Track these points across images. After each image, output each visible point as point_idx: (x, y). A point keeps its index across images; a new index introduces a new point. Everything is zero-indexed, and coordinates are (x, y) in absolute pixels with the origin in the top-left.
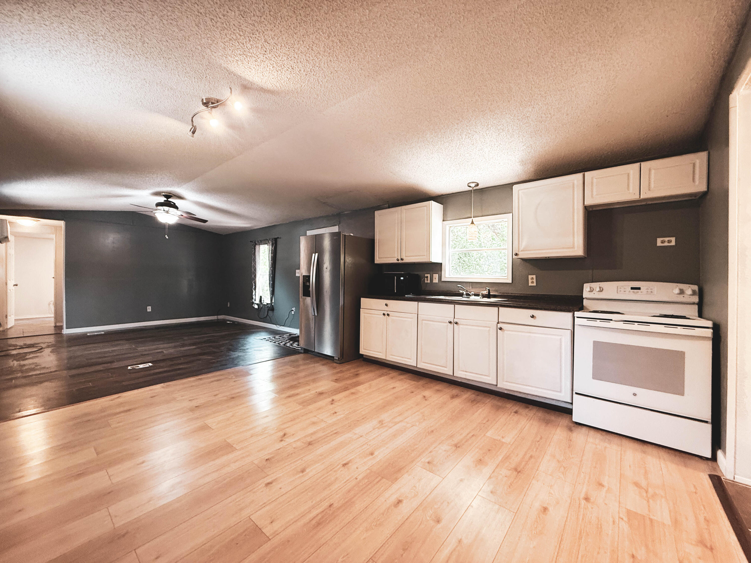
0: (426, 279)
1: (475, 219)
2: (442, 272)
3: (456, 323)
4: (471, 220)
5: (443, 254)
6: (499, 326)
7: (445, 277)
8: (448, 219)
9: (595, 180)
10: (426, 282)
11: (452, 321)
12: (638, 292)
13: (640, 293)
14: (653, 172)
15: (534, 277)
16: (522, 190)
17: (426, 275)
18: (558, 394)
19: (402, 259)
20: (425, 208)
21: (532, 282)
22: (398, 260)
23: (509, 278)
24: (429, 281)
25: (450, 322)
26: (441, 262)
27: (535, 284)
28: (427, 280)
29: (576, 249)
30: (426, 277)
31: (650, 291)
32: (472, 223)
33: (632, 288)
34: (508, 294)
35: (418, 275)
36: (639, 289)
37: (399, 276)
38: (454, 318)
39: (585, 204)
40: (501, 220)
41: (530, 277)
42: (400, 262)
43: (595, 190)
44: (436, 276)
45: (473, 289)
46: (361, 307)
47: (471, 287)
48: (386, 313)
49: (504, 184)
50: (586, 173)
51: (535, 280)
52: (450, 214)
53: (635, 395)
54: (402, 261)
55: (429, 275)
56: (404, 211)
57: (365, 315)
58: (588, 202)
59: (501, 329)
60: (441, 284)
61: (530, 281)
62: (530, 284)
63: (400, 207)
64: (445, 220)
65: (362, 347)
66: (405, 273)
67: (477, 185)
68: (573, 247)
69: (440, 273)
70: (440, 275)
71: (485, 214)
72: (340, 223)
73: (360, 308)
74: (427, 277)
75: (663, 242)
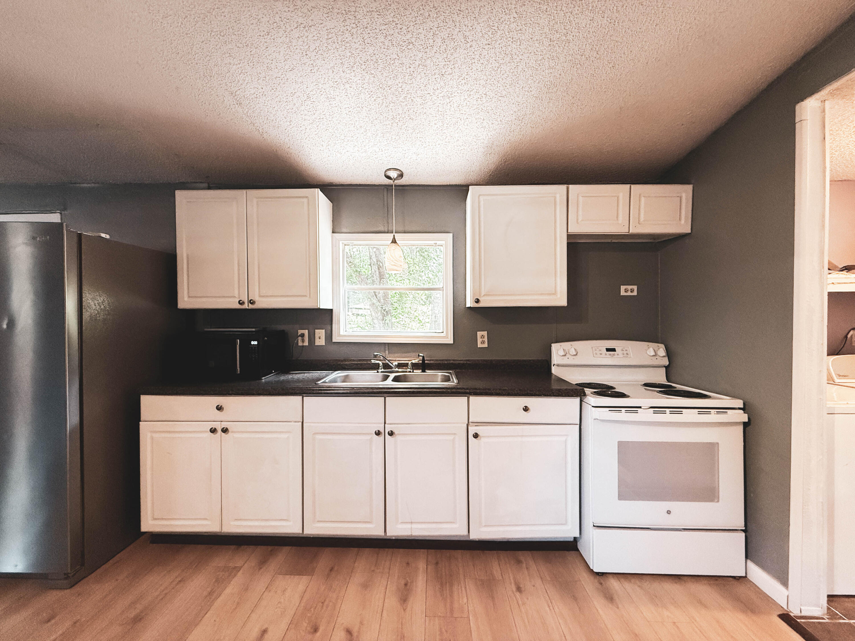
0: (300, 338)
1: (398, 236)
2: (333, 325)
3: (391, 434)
4: (392, 237)
5: (335, 293)
6: (472, 430)
7: (339, 335)
8: (344, 230)
9: (581, 199)
10: (300, 344)
11: (382, 431)
12: (614, 355)
13: (616, 356)
14: (643, 200)
15: (485, 333)
16: (484, 195)
17: (300, 332)
18: (564, 528)
19: (252, 302)
20: (305, 200)
21: (483, 342)
22: (241, 303)
23: (449, 337)
24: (306, 344)
25: (378, 433)
26: (331, 308)
27: (486, 345)
28: (303, 341)
29: (559, 296)
30: (300, 336)
31: (625, 352)
32: (394, 241)
33: (608, 350)
34: (449, 362)
35: (283, 331)
36: (614, 350)
37: (246, 339)
38: (385, 423)
39: (569, 231)
40: (433, 242)
41: (479, 334)
42: (246, 306)
43: (580, 213)
44: (320, 335)
45: (390, 355)
46: (142, 418)
47: (387, 352)
48: (219, 426)
49: (441, 184)
50: (570, 186)
51: (486, 339)
52: (345, 221)
53: (669, 512)
54: (251, 306)
55: (306, 332)
56: (255, 200)
57: (155, 435)
58: (574, 229)
59: (476, 436)
60: (332, 348)
61: (479, 340)
62: (480, 345)
63: (244, 191)
64: (336, 230)
65: (149, 512)
66: (257, 329)
67: (401, 175)
68: (555, 294)
69: (330, 328)
70: (329, 332)
71: (410, 230)
72: (65, 209)
73: (139, 420)
74: (303, 335)
75: (626, 291)
